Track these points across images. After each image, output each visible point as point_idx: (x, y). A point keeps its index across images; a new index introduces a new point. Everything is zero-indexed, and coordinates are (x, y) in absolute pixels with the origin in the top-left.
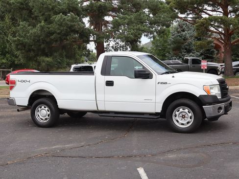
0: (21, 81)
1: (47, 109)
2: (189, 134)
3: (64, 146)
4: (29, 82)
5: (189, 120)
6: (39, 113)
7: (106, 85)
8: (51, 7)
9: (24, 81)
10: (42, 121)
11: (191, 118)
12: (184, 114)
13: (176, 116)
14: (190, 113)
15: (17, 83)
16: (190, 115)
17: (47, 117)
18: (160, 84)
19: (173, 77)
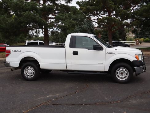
0: (14, 51)
1: (32, 69)
2: (126, 84)
3: (53, 95)
4: (20, 51)
5: (126, 75)
6: (26, 72)
7: (73, 54)
8: (21, 7)
9: (16, 51)
10: (28, 77)
11: (127, 74)
12: (122, 72)
13: (117, 73)
14: (126, 71)
15: (12, 52)
16: (126, 72)
17: (32, 74)
18: (108, 54)
19: (116, 49)
